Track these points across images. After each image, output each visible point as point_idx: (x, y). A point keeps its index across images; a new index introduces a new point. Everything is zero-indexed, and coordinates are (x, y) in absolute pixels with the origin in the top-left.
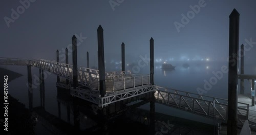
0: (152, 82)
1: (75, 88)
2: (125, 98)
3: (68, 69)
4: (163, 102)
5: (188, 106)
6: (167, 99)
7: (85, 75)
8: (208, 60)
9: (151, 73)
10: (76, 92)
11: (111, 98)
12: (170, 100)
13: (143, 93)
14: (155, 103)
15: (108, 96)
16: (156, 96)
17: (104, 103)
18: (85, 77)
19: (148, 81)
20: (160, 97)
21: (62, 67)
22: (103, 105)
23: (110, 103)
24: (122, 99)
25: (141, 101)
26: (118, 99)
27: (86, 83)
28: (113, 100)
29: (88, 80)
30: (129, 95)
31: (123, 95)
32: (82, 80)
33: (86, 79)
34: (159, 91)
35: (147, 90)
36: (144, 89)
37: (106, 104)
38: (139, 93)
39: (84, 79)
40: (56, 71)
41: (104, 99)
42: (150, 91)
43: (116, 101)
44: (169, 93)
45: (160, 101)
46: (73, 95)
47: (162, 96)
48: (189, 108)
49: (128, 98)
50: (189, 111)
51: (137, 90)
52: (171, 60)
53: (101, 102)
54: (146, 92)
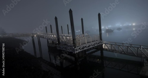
0: (101, 39)
1: (59, 45)
2: (87, 48)
3: (54, 36)
4: (108, 50)
5: (124, 51)
6: (111, 48)
7: (63, 38)
8: (130, 25)
9: (100, 34)
10: (60, 47)
11: (79, 48)
12: (113, 48)
13: (96, 45)
14: (103, 51)
15: (78, 47)
16: (104, 47)
17: (76, 51)
18: (64, 39)
19: (98, 38)
20: (106, 47)
21: (50, 35)
22: (76, 52)
23: (79, 51)
24: (85, 49)
25: (95, 50)
26: (83, 49)
27: (64, 42)
28: (81, 50)
29: (65, 40)
30: (89, 47)
31: (86, 46)
32: (62, 41)
33: (64, 40)
34: (105, 44)
35: (99, 44)
36: (96, 43)
37: (77, 52)
38: (94, 45)
39: (63, 40)
40: (47, 38)
41: (76, 49)
42: (100, 44)
43: (82, 50)
44: (112, 45)
45: (106, 50)
46: (58, 49)
47: (107, 47)
48: (125, 52)
49: (88, 48)
50: (125, 54)
51: (93, 44)
52: (110, 27)
53: (74, 51)
54: (98, 45)
